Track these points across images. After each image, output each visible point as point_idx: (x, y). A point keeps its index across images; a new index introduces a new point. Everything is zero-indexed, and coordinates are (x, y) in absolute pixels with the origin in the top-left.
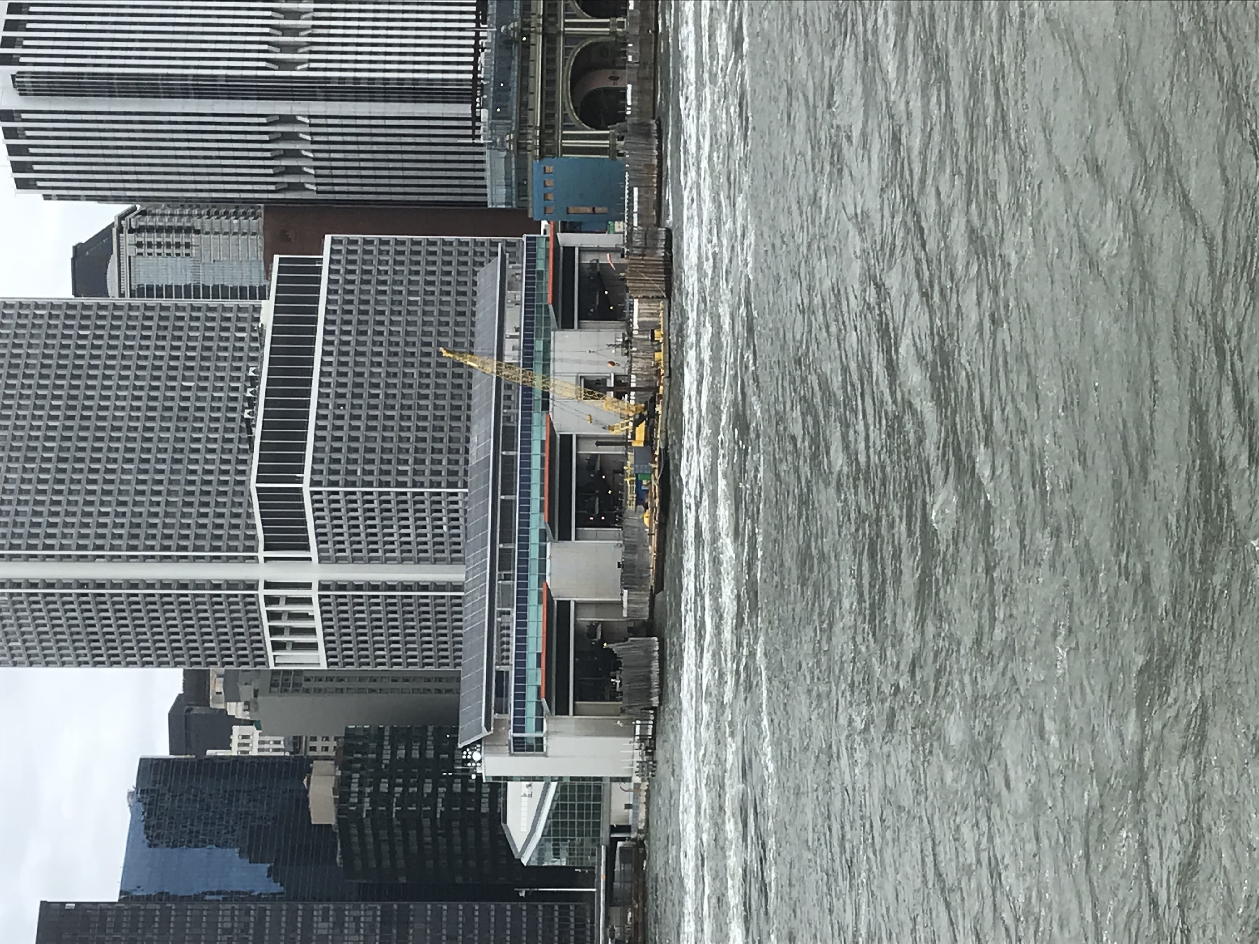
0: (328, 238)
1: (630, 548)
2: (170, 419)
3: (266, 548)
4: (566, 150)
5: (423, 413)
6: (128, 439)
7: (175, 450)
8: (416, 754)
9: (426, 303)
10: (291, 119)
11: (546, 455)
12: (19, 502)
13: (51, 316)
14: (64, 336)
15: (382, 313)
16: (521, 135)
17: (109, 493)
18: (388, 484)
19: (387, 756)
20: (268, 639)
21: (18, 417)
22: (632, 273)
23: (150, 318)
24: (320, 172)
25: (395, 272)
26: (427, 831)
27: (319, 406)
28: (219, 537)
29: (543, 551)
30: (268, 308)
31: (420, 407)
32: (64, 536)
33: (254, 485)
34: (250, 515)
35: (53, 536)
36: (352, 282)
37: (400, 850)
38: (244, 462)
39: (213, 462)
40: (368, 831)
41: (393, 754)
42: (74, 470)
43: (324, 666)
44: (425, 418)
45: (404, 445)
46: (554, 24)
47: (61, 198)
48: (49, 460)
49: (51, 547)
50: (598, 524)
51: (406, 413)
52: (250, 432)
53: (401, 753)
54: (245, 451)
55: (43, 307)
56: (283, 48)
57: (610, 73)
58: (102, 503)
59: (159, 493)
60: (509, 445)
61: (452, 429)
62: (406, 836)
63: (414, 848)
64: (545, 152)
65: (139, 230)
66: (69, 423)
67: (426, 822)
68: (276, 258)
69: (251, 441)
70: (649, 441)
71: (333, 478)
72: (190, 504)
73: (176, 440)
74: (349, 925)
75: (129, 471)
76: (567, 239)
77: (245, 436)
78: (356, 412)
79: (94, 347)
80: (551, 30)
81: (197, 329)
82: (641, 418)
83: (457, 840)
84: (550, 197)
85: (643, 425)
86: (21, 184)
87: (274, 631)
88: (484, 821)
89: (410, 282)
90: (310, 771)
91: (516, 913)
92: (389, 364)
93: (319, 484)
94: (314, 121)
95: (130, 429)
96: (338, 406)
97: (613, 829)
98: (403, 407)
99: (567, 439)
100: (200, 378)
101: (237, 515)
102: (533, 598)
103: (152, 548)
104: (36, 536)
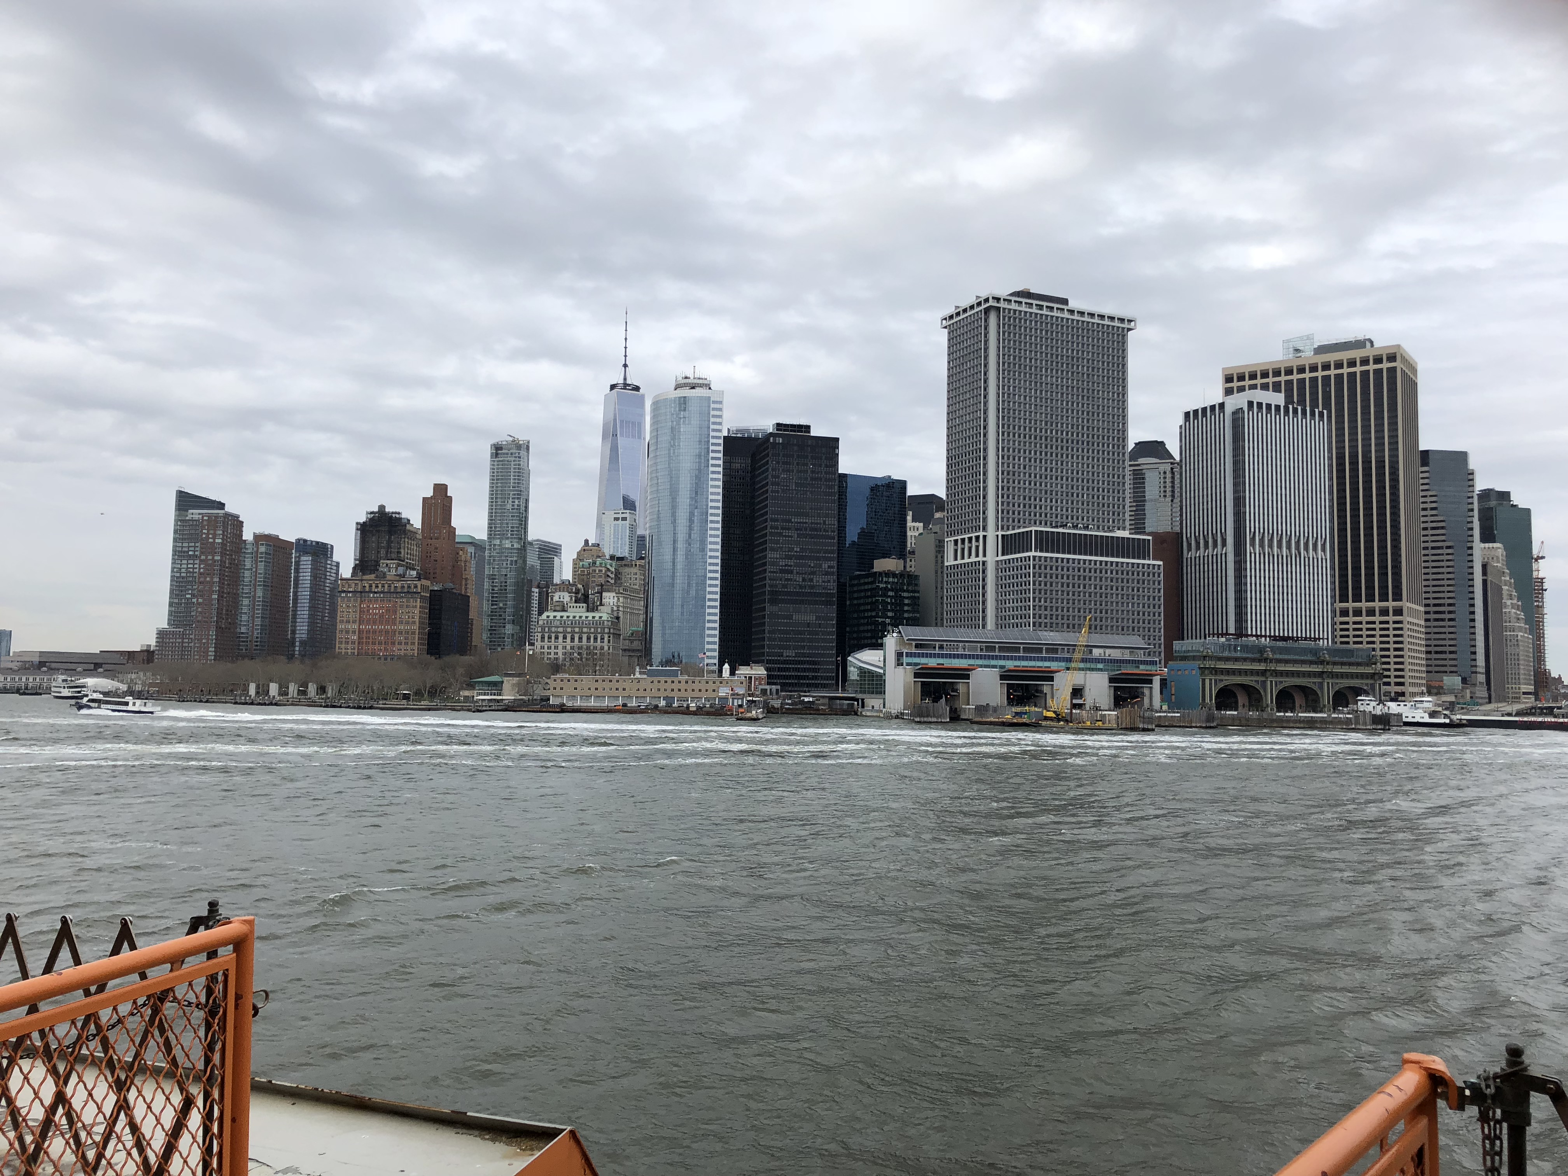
0: (1161, 563)
1: (995, 709)
2: (1067, 488)
3: (1003, 536)
4: (1204, 680)
5: (1071, 610)
6: (1057, 469)
7: (1052, 491)
8: (906, 608)
9: (1128, 611)
10: (1224, 544)
11: (1043, 669)
12: (1025, 419)
13: (1119, 430)
14: (1108, 437)
15: (1122, 590)
16: (1211, 658)
17: (1030, 461)
18: (1034, 593)
19: (905, 594)
20: (959, 538)
21: (1067, 417)
22: (1130, 711)
23: (1119, 478)
24: (1197, 559)
25: (1144, 596)
26: (870, 614)
27: (1074, 560)
28: (1008, 513)
29: (994, 667)
30: (1125, 534)
31: (1074, 608)
32: (1009, 441)
33: (1033, 529)
34: (1019, 527)
35: (1009, 435)
36: (1138, 575)
37: (862, 601)
38: (1046, 524)
39: (1046, 509)
40: (870, 587)
41: (907, 598)
42: (1041, 444)
43: (946, 564)
44: (1068, 611)
45: (1054, 601)
46: (1271, 675)
47: (1181, 433)
48: (1046, 432)
49: (1003, 435)
50: (1009, 694)
51: (1071, 601)
52: (1061, 526)
53: (906, 601)
54: (1051, 524)
55: (1123, 427)
56: (1262, 540)
57: (1247, 704)
58: (1025, 458)
59: (1030, 484)
60: (1048, 651)
61: (1063, 624)
62: (867, 604)
63: (862, 608)
64: (1202, 670)
65: (1173, 473)
66: (1065, 441)
67: (874, 614)
68: (1150, 538)
69: (1056, 527)
70: (1046, 718)
71: (1037, 567)
72: (1025, 499)
73: (1057, 492)
74: (826, 578)
75: (1041, 470)
76: (1157, 681)
77: (1059, 524)
78: (1071, 577)
79: (1103, 451)
80: (1268, 673)
81: (1114, 500)
82: (1058, 715)
83: (866, 628)
84: (1180, 673)
85: (1054, 715)
86: (1187, 414)
87: (963, 540)
88: (874, 641)
89: (1138, 604)
90: (899, 559)
91: (831, 656)
92: (1096, 593)
93: (1034, 560)
94: (1223, 556)
95: (1062, 470)
96: (1074, 569)
97: (863, 700)
98: (1074, 600)
99: (1051, 679)
100: (1088, 502)
101: (1019, 522)
102: (971, 662)
103: (1003, 482)
104: (1009, 428)
